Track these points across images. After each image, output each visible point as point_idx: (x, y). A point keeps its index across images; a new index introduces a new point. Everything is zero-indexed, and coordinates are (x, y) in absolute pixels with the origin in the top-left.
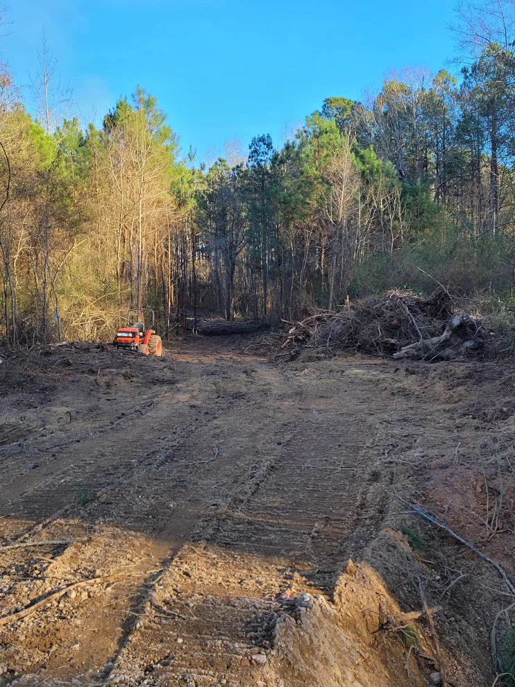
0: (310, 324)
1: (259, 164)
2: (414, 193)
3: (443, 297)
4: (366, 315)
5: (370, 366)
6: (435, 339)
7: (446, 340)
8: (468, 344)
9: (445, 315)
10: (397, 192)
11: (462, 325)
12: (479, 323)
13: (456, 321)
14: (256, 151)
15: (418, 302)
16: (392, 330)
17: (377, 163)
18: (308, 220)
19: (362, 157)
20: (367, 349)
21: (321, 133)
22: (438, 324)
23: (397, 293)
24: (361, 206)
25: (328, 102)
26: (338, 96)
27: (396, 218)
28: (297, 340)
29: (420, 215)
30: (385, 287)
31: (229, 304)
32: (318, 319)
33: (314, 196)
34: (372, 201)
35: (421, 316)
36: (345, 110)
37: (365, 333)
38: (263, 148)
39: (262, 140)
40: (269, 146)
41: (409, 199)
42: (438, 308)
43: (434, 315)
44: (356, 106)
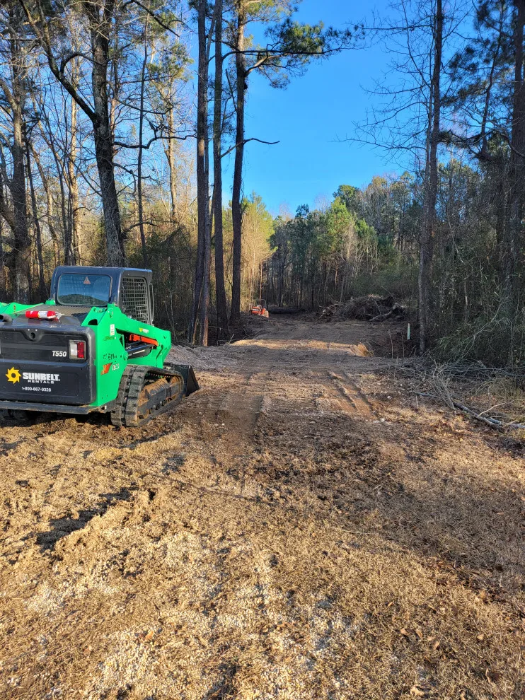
0: (333, 308)
1: (301, 221)
2: (385, 244)
3: (390, 298)
4: (359, 304)
5: (360, 323)
6: (386, 315)
7: (390, 315)
8: (398, 317)
9: (391, 305)
10: (376, 243)
11: (397, 309)
12: (404, 309)
13: (394, 308)
14: (300, 214)
15: (381, 300)
16: (369, 310)
17: (366, 227)
18: (330, 256)
19: (359, 224)
20: (359, 318)
21: (338, 211)
22: (388, 309)
23: (372, 296)
24: (357, 250)
25: (341, 187)
26: (347, 185)
27: (374, 257)
28: (327, 315)
29: (387, 255)
30: (367, 293)
31: (280, 297)
32: (336, 306)
33: (334, 244)
34: (363, 248)
35: (381, 306)
36: (350, 192)
37: (358, 312)
38: (304, 212)
39: (303, 207)
40: (307, 211)
41: (382, 247)
42: (388, 303)
43: (386, 305)
44: (356, 191)
